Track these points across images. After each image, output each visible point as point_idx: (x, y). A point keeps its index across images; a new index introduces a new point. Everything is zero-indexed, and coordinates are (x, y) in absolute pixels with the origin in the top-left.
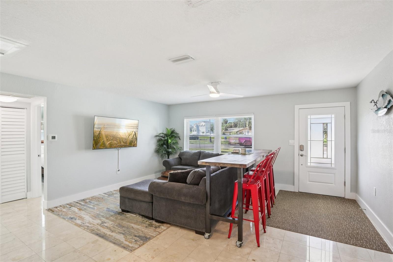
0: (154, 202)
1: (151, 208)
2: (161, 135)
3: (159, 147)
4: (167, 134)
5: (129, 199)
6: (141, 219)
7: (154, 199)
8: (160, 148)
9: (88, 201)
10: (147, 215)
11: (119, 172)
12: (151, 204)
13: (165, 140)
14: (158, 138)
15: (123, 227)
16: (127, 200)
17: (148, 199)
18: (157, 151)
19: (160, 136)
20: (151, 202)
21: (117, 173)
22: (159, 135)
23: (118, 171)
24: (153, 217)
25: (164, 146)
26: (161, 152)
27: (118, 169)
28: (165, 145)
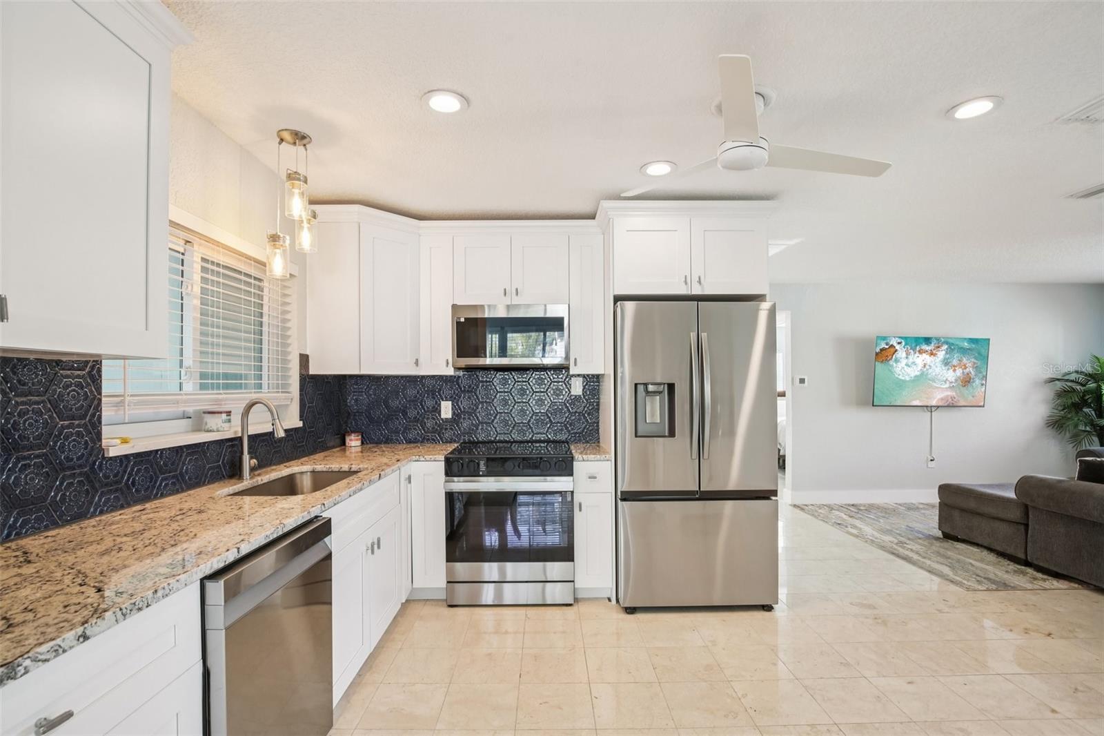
0: (1030, 524)
1: (1024, 537)
2: (1073, 377)
3: (1062, 412)
4: (1096, 374)
5: (963, 510)
6: (995, 558)
7: (1031, 516)
8: (1069, 416)
9: (862, 508)
10: (1010, 551)
11: (931, 464)
12: (1022, 528)
13: (1085, 393)
14: (1059, 385)
15: (949, 558)
16: (956, 514)
17: (1015, 514)
18: (1056, 424)
19: (1067, 380)
20: (1024, 524)
21: (927, 466)
22: (1064, 376)
23: (932, 460)
24: (1029, 558)
25: (1086, 410)
26: (1071, 428)
27: (931, 455)
28: (1089, 406)
